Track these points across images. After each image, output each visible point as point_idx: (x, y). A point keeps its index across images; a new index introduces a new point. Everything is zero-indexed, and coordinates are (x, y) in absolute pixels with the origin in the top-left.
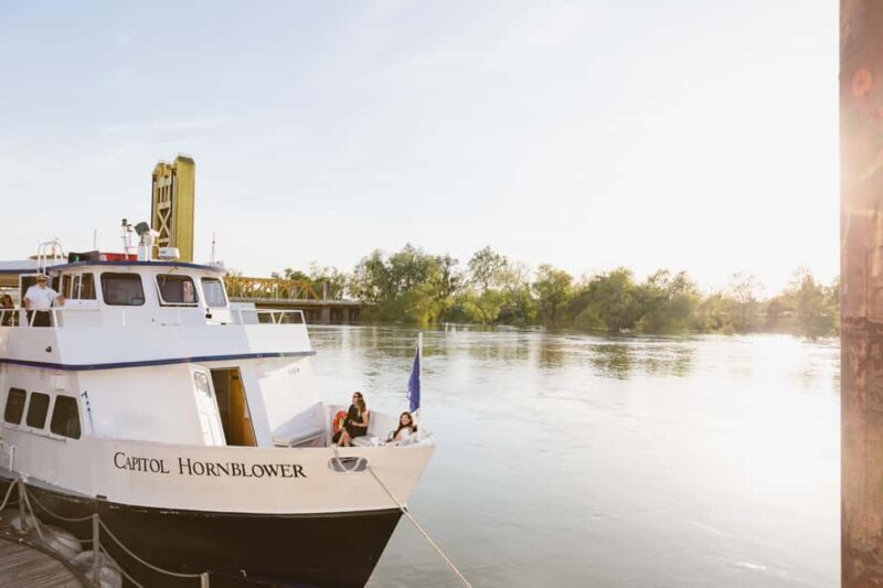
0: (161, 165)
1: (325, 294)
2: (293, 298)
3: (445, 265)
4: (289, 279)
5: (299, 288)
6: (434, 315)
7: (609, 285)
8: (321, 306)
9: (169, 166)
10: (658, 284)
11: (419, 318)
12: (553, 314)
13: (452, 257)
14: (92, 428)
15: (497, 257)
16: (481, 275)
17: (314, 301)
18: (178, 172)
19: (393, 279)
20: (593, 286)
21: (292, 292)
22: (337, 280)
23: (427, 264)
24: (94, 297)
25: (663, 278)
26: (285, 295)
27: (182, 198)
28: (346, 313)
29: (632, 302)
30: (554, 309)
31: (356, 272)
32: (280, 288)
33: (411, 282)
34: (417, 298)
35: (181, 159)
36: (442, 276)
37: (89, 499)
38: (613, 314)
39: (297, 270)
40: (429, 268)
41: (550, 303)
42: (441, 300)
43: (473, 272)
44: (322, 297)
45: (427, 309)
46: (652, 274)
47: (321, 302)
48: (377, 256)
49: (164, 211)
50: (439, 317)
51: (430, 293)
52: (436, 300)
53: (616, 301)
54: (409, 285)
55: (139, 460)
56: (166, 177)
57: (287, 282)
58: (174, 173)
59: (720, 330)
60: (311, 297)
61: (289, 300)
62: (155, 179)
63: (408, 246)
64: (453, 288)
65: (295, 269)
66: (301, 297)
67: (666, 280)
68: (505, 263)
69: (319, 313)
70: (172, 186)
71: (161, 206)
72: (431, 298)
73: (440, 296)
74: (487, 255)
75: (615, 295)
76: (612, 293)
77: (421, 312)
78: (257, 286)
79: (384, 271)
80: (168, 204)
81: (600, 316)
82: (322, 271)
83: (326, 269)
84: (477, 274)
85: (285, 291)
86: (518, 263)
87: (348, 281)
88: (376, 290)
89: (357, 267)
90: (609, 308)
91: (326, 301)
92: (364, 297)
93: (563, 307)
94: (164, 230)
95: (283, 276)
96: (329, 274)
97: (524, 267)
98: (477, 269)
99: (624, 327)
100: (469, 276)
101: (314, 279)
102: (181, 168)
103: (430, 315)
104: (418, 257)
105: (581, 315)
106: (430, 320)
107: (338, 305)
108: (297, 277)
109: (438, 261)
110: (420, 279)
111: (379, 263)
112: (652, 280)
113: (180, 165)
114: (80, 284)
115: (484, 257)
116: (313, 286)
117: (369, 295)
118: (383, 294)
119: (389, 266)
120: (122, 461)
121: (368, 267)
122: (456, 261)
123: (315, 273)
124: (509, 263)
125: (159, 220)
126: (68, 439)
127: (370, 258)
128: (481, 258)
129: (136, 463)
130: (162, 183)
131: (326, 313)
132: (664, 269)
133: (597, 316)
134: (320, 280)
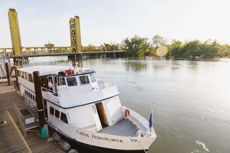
0: (71, 19)
1: (114, 50)
2: (106, 51)
3: (145, 40)
4: (105, 46)
5: (107, 48)
6: (143, 54)
7: (193, 45)
8: (113, 53)
9: (73, 19)
10: (208, 43)
11: (139, 55)
12: (176, 53)
13: (148, 38)
14: (70, 122)
15: (160, 37)
16: (155, 42)
17: (111, 52)
18: (75, 20)
19: (132, 45)
20: (188, 45)
21: (106, 49)
22: (117, 45)
23: (141, 40)
24: (65, 84)
25: (209, 41)
26: (104, 51)
27: (77, 27)
28: (120, 54)
29: (200, 49)
30: (176, 51)
31: (122, 43)
32: (103, 49)
33: (137, 45)
34: (138, 50)
35: (76, 17)
36: (145, 43)
37: (72, 139)
38: (194, 53)
39: (107, 43)
40: (142, 41)
41: (175, 50)
42: (145, 50)
43: (153, 41)
44: (113, 51)
45: (141, 52)
46: (206, 41)
47: (113, 52)
48: (127, 39)
49: (73, 31)
50: (144, 55)
51: (142, 48)
52: (144, 50)
53: (195, 49)
54: (136, 46)
55: (82, 133)
56: (73, 22)
57: (104, 47)
58: (74, 21)
59: (227, 57)
60: (111, 50)
61: (105, 52)
62: (70, 23)
63: (136, 35)
64: (148, 46)
65: (106, 43)
66: (108, 51)
67: (210, 42)
68: (162, 38)
69: (113, 55)
70: (74, 24)
71: (72, 29)
72: (142, 50)
73: (145, 49)
74: (157, 36)
75: (195, 47)
76: (193, 47)
77: (140, 54)
78: (97, 48)
79: (129, 43)
80: (74, 29)
81: (190, 54)
82: (113, 43)
83: (114, 43)
84: (154, 42)
85: (104, 49)
86: (166, 38)
87: (120, 45)
88: (127, 48)
89: (122, 41)
90: (192, 51)
91: (115, 51)
92: (124, 50)
93: (179, 51)
94: (73, 36)
95: (103, 45)
96: (115, 44)
97: (167, 39)
98: (154, 40)
99: (197, 56)
100: (152, 43)
101: (111, 45)
102: (76, 19)
103: (142, 54)
104: (138, 38)
105: (184, 53)
106: (142, 56)
107: (118, 52)
108: (107, 45)
109: (144, 39)
110: (139, 44)
111: (128, 41)
112: (206, 42)
113: (76, 18)
114: (62, 80)
115: (156, 37)
116: (111, 47)
117: (125, 49)
118: (129, 49)
119: (130, 41)
120: (78, 132)
121: (125, 41)
122: (149, 39)
123: (111, 44)
124: (163, 38)
125: (72, 33)
126: (65, 123)
127: (125, 39)
128: (155, 37)
129: (81, 133)
130: (72, 23)
131: (115, 55)
132: (210, 39)
133: (189, 54)
134: (113, 46)
